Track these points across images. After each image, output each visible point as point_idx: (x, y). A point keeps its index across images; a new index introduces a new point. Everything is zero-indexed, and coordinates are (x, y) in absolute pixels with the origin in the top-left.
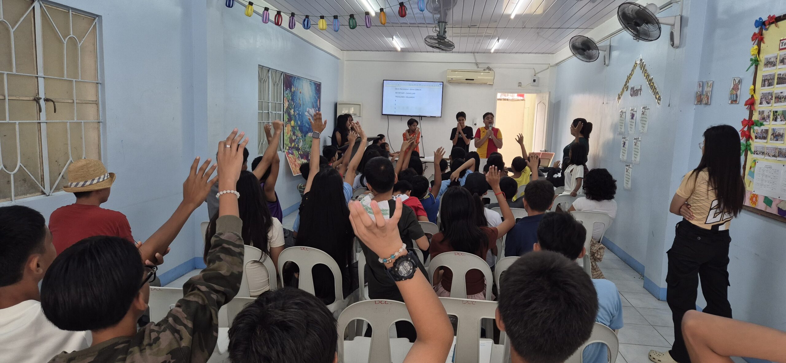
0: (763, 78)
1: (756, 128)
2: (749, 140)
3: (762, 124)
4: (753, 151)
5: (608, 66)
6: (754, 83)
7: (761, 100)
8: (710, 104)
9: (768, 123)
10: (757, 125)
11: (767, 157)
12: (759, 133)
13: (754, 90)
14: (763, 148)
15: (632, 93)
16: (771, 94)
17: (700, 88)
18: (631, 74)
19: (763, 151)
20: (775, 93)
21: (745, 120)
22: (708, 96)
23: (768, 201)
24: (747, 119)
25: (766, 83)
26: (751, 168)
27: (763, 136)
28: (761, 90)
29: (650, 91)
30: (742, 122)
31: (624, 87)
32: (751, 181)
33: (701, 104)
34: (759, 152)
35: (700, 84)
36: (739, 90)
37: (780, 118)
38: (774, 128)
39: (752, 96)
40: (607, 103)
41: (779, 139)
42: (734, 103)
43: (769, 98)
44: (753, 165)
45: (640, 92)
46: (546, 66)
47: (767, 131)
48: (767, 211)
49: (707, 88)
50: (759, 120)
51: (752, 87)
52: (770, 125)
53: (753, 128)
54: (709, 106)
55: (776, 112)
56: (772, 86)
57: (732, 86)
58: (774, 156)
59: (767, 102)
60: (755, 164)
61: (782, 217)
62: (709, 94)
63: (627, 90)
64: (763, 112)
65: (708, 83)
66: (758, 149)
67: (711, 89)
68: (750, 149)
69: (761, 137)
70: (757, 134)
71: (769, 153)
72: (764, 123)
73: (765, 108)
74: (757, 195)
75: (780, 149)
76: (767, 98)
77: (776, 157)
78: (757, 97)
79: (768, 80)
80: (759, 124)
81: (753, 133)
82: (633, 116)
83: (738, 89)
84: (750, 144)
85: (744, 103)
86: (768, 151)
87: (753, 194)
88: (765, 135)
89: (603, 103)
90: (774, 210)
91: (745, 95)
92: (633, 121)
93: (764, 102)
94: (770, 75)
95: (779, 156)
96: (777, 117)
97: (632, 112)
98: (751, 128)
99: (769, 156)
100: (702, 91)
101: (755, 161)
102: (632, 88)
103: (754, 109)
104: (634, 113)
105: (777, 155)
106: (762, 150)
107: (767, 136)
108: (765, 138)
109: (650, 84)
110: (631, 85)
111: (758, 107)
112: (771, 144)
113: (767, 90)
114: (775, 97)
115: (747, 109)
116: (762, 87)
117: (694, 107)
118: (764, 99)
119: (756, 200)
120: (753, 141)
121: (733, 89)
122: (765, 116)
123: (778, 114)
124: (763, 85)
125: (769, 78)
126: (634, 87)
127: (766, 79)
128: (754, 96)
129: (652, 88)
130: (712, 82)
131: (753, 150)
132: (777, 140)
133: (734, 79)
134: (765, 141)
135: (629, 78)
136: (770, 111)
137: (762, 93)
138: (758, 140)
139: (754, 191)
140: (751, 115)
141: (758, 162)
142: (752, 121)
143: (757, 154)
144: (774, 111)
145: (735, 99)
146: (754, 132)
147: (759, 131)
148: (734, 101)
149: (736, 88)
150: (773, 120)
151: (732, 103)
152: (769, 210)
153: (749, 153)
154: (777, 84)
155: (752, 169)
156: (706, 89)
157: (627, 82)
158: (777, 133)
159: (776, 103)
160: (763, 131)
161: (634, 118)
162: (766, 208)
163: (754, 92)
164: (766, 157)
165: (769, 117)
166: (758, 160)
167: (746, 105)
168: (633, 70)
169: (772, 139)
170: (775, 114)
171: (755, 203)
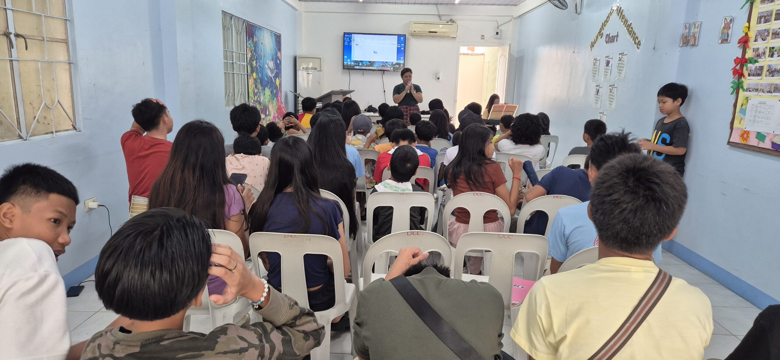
0: (759, 15)
1: (749, 65)
2: (741, 78)
3: (756, 62)
4: (745, 89)
5: (579, 14)
6: (749, 21)
7: (756, 37)
8: (697, 46)
9: (764, 60)
10: (751, 63)
11: (761, 94)
12: (752, 70)
13: (749, 28)
14: (757, 85)
15: (607, 40)
16: (768, 31)
17: (685, 29)
18: (606, 21)
19: (757, 88)
20: (773, 29)
21: (737, 58)
22: (696, 37)
23: (760, 136)
24: (740, 57)
25: (763, 20)
26: (742, 105)
27: (758, 73)
28: (756, 27)
29: (628, 37)
30: (735, 60)
31: (597, 35)
32: (742, 119)
33: (687, 46)
34: (752, 90)
35: (686, 27)
36: (731, 30)
37: (777, 54)
38: (770, 64)
39: (747, 34)
40: (578, 52)
41: (775, 75)
42: (725, 42)
43: (765, 35)
44: (745, 102)
45: (617, 38)
46: (509, 18)
47: (761, 68)
48: (759, 146)
49: (694, 29)
50: (753, 57)
51: (747, 24)
52: (765, 62)
53: (747, 66)
54: (695, 47)
55: (773, 48)
56: (769, 22)
57: (723, 25)
58: (769, 92)
59: (762, 39)
60: (747, 101)
61: (776, 151)
62: (697, 36)
63: (601, 38)
64: (758, 49)
65: (695, 24)
66: (751, 87)
67: (699, 29)
68: (742, 87)
69: (755, 74)
70: (750, 71)
71: (763, 90)
72: (759, 60)
73: (761, 45)
74: (749, 132)
75: (776, 84)
76: (763, 35)
77: (771, 93)
78: (752, 35)
79: (765, 17)
80: (753, 61)
81: (746, 71)
82: (608, 63)
83: (730, 28)
84: (743, 82)
85: (737, 41)
86: (762, 87)
87: (744, 131)
88: (759, 72)
89: (574, 53)
90: (767, 145)
91: (737, 33)
92: (608, 68)
93: (760, 40)
94: (767, 11)
95: (774, 92)
96: (773, 53)
97: (607, 59)
98: (743, 65)
99: (764, 92)
100: (689, 32)
101: (747, 98)
102: (607, 35)
103: (748, 47)
104: (609, 60)
105: (773, 91)
106: (755, 87)
107: (761, 73)
108: (759, 75)
109: (628, 30)
110: (605, 32)
111: (752, 45)
112: (766, 80)
113: (763, 26)
114: (772, 33)
115: (739, 47)
116: (757, 24)
117: (679, 49)
118: (759, 36)
119: (748, 137)
120: (746, 79)
121: (724, 28)
122: (760, 53)
123: (774, 50)
124: (759, 22)
125: (766, 15)
126: (610, 34)
127: (763, 16)
128: (749, 34)
129: (630, 34)
130: (700, 23)
131: (745, 87)
132: (773, 76)
133: (725, 18)
134: (760, 78)
135: (604, 25)
136: (766, 48)
137: (758, 30)
138: (751, 77)
139: (745, 128)
140: (744, 53)
141: (750, 99)
142: (746, 59)
143: (749, 91)
144: (770, 48)
145: (726, 38)
146: (747, 69)
147: (753, 68)
148: (725, 40)
149: (727, 27)
150: (769, 56)
151: (722, 42)
152: (761, 145)
153: (741, 90)
154: (775, 20)
155: (744, 107)
156: (692, 30)
157: (602, 28)
158: (773, 69)
159: (773, 39)
160: (758, 68)
161: (610, 65)
162: (759, 144)
163: (749, 30)
164: (759, 94)
165: (764, 53)
166: (751, 97)
167: (739, 43)
168: (608, 17)
169: (768, 75)
170: (772, 50)
171: (746, 139)
